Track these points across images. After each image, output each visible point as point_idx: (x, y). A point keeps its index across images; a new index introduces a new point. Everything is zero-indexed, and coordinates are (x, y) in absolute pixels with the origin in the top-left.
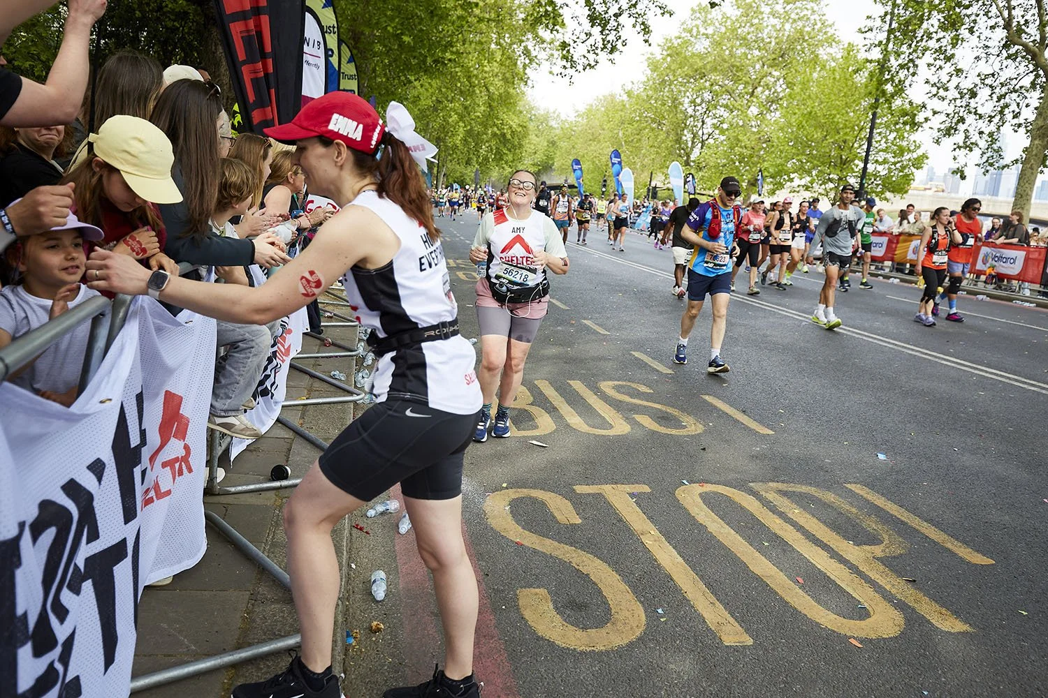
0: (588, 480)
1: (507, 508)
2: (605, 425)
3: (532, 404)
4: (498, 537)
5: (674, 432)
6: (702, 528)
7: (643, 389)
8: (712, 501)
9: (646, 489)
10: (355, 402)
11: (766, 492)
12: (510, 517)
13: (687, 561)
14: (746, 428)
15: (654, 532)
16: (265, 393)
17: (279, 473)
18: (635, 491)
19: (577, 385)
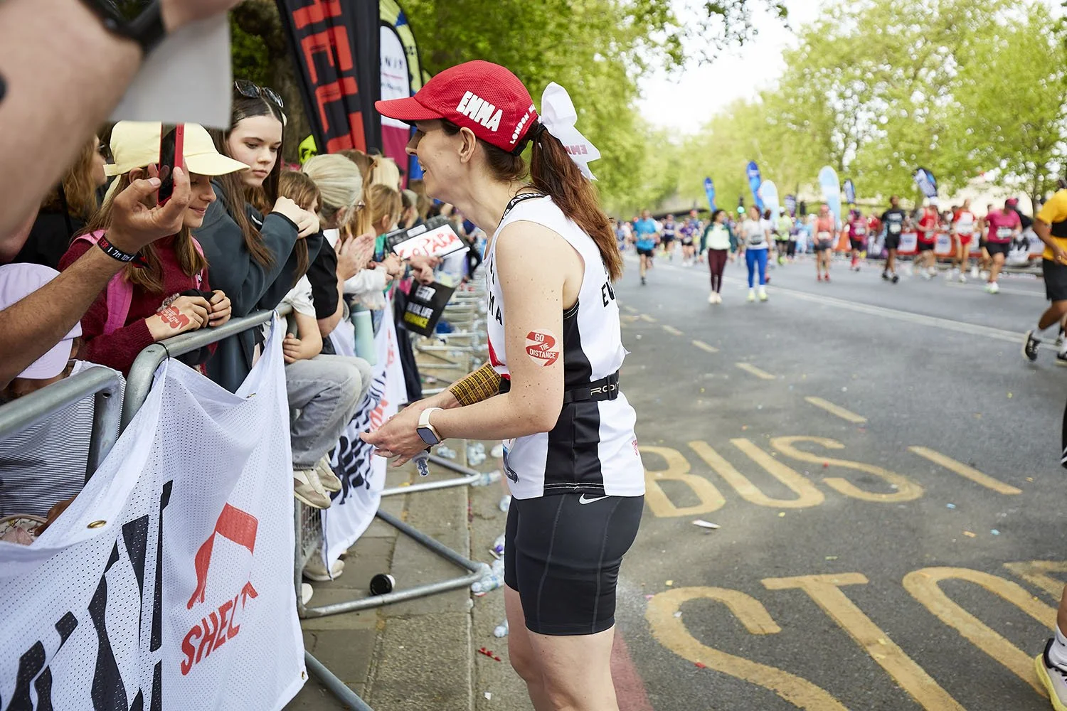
0: (779, 571)
1: (678, 615)
2: (787, 493)
3: (690, 473)
4: (670, 657)
5: (884, 498)
6: (952, 632)
7: (830, 444)
8: (957, 591)
9: (861, 579)
10: (469, 485)
11: (1032, 575)
12: (682, 628)
13: (941, 683)
14: (980, 487)
15: (884, 640)
16: (358, 482)
17: (379, 585)
18: (844, 582)
19: (743, 444)
